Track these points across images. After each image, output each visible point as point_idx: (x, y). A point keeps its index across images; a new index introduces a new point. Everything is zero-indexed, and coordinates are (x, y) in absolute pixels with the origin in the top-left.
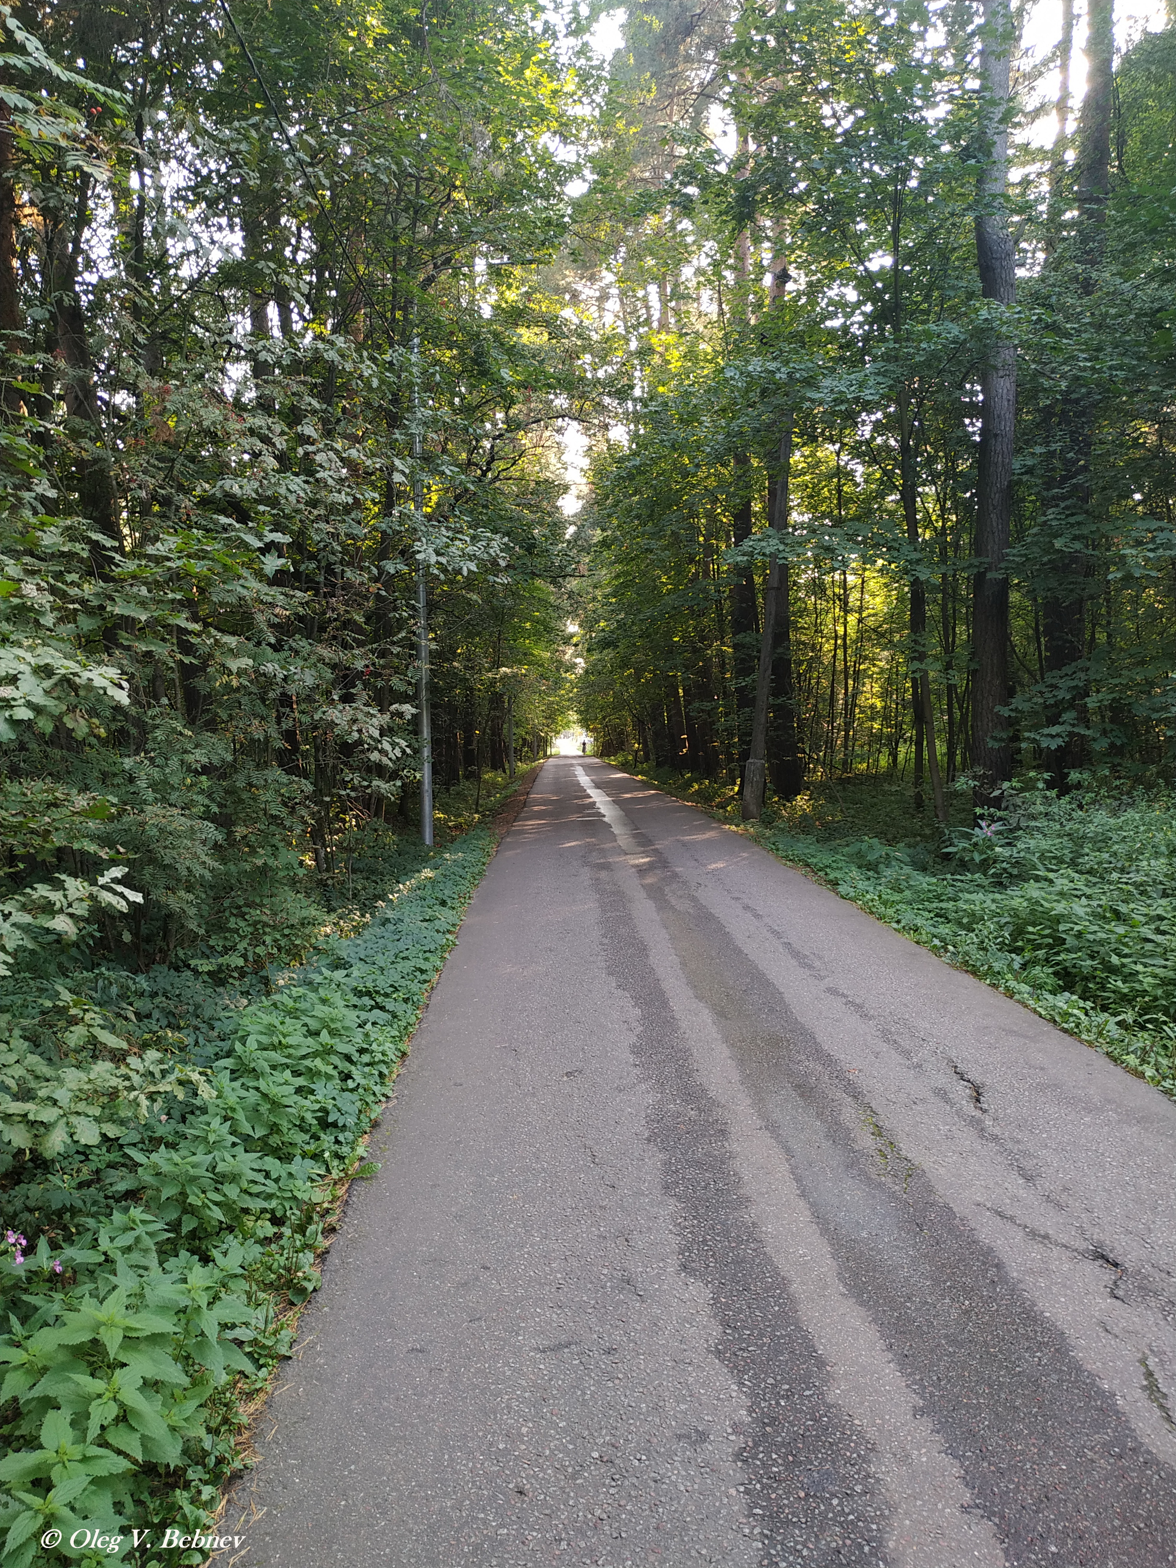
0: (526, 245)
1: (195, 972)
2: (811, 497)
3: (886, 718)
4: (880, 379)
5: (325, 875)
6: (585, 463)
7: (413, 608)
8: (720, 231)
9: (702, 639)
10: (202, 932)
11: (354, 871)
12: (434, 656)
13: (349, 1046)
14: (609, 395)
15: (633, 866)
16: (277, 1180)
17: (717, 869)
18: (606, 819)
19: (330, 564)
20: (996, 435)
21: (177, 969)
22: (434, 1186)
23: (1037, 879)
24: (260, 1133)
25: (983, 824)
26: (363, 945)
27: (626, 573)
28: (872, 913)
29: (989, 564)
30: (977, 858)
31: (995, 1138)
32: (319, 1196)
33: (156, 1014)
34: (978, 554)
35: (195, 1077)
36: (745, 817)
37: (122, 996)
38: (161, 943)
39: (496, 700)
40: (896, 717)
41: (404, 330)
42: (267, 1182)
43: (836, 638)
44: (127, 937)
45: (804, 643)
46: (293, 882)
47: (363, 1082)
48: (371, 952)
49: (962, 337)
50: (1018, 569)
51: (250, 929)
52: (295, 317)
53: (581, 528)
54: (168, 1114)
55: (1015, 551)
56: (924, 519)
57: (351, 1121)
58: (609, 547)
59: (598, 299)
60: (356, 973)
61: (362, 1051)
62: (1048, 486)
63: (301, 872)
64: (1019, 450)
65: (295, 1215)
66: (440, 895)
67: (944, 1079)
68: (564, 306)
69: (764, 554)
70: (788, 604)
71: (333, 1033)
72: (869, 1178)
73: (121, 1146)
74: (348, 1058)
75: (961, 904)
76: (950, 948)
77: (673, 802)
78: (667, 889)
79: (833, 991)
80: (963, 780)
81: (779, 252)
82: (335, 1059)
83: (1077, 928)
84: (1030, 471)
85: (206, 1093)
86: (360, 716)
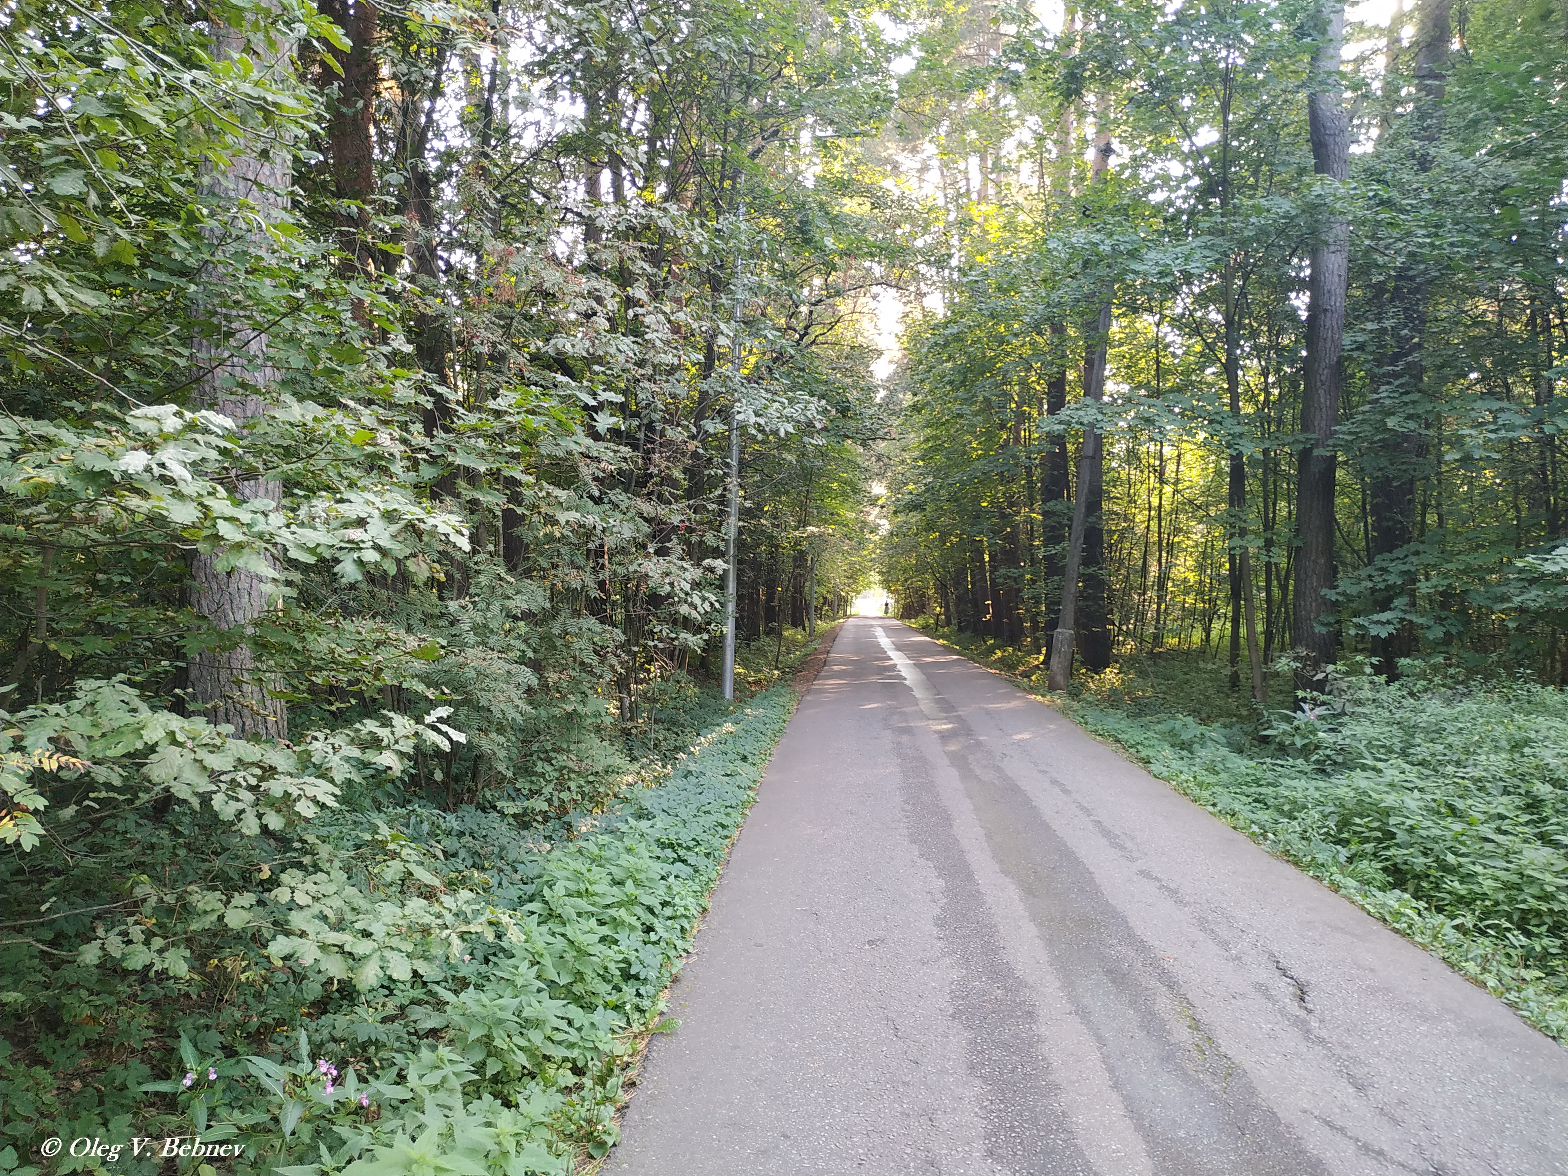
0: (853, 119)
1: (503, 815)
2: (1128, 367)
3: (1200, 593)
4: (1206, 252)
5: (630, 725)
6: (900, 329)
7: (727, 465)
8: (1044, 106)
9: (1011, 505)
10: (510, 774)
11: (656, 721)
12: (745, 514)
13: (652, 897)
14: (929, 263)
15: (936, 732)
16: (579, 1030)
17: (1023, 740)
18: (907, 682)
19: (652, 422)
20: (1326, 310)
21: (484, 810)
22: (735, 1047)
23: (1364, 768)
24: (564, 980)
25: (1306, 707)
26: (666, 797)
27: (935, 438)
28: (1186, 794)
29: (1317, 440)
30: (1299, 742)
31: (1322, 1041)
32: (621, 1048)
33: (462, 853)
34: (1305, 429)
35: (505, 919)
36: (1052, 688)
37: (432, 834)
38: (469, 783)
39: (800, 558)
40: (1211, 591)
41: (731, 199)
42: (570, 1030)
43: (1150, 509)
44: (438, 776)
45: (1117, 514)
46: (598, 729)
47: (666, 935)
48: (674, 804)
49: (1294, 213)
50: (1347, 447)
51: (556, 774)
52: (627, 184)
53: (892, 393)
54: (471, 954)
55: (1344, 429)
56: (1246, 392)
57: (652, 974)
58: (919, 412)
59: (919, 171)
60: (659, 825)
61: (664, 904)
62: (1379, 363)
63: (608, 720)
64: (1349, 326)
65: (596, 1067)
66: (741, 751)
67: (1264, 974)
68: (885, 176)
69: (1082, 424)
70: (1101, 473)
71: (637, 884)
72: (1185, 1074)
73: (425, 984)
74: (650, 910)
75: (1281, 790)
76: (1270, 835)
77: (975, 668)
78: (971, 758)
79: (1146, 874)
80: (1284, 660)
81: (1103, 128)
82: (639, 911)
83: (1409, 822)
84: (1361, 347)
85: (514, 936)
86: (674, 569)
